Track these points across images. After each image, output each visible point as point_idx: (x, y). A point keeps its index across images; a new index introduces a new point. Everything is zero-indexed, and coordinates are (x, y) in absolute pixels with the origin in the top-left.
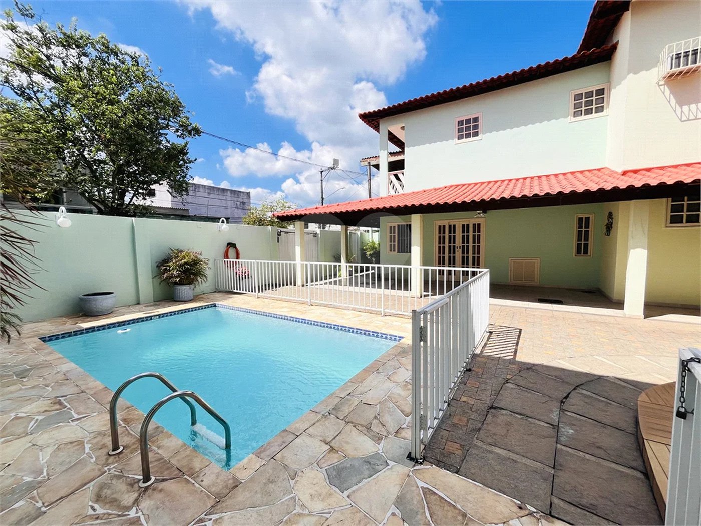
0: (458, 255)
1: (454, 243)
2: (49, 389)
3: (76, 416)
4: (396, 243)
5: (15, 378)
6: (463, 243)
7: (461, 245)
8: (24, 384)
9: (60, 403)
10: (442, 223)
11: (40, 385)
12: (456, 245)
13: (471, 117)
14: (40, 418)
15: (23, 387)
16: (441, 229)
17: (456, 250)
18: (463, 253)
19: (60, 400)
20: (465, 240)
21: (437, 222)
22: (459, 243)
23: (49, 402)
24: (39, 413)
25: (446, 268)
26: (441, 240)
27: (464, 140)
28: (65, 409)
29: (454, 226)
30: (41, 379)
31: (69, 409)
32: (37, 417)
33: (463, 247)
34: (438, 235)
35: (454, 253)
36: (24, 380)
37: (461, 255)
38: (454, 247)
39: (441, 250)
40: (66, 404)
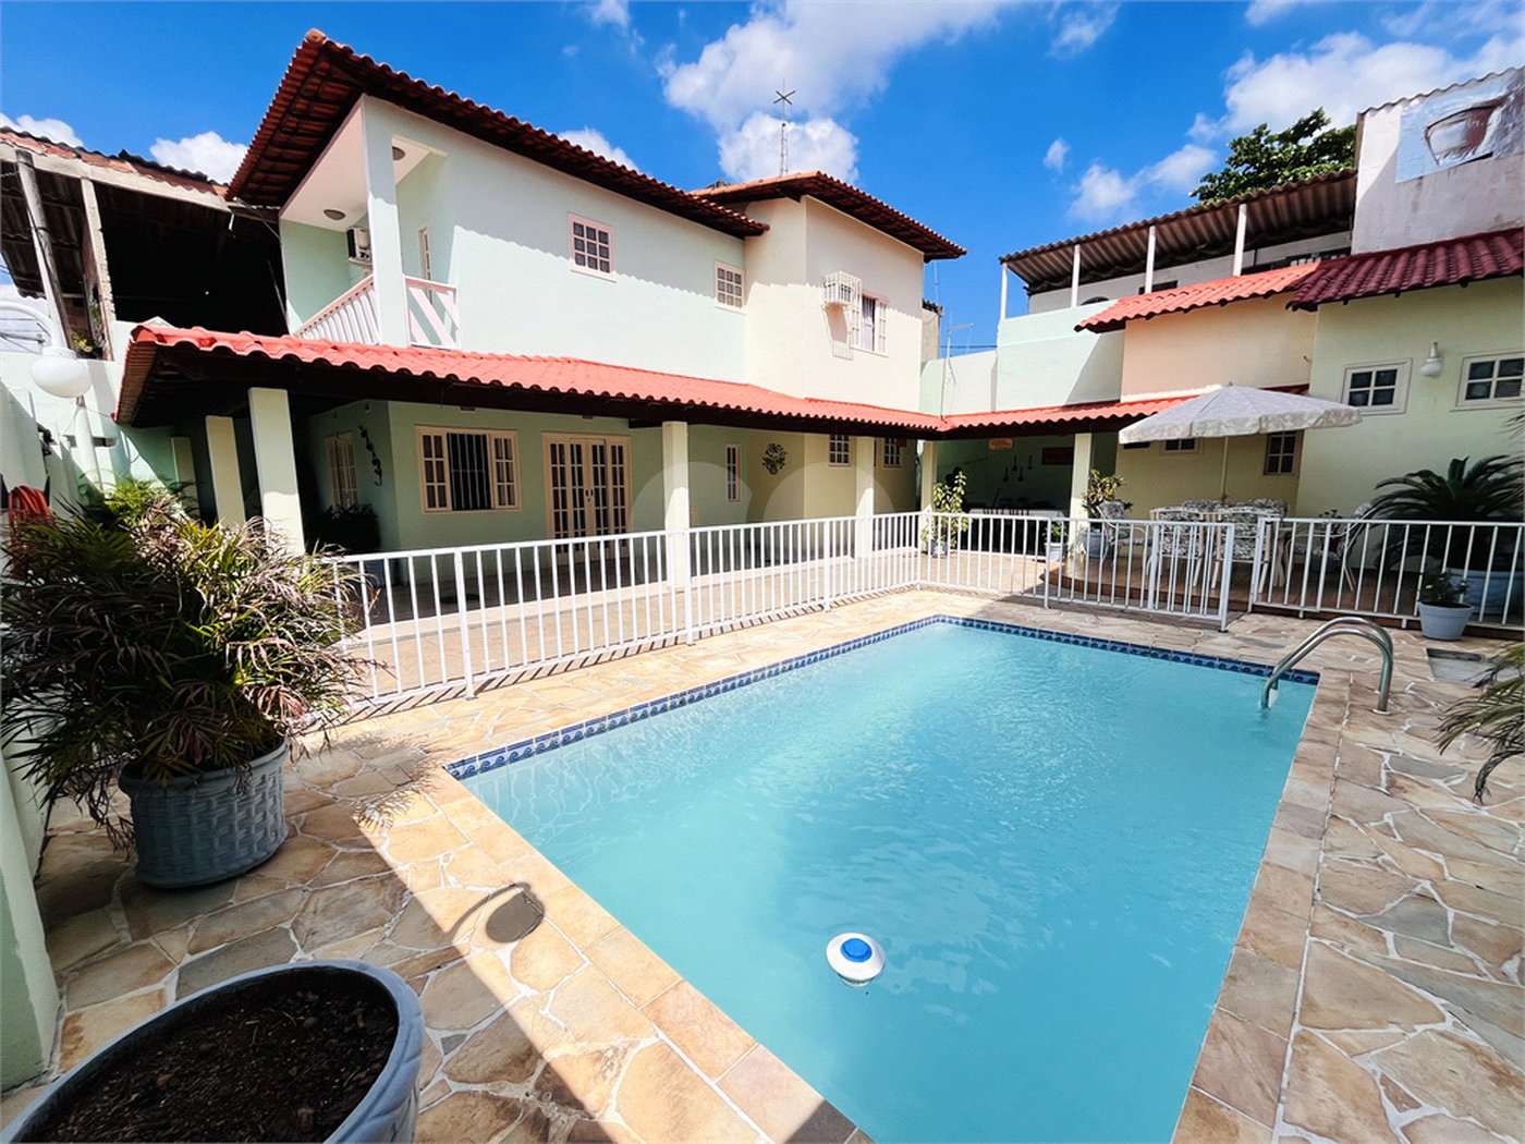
0: (590, 508)
1: (581, 483)
2: (1388, 818)
3: (1387, 756)
4: (447, 484)
5: (1451, 914)
6: (596, 483)
7: (593, 487)
8: (1433, 872)
9: (1392, 784)
10: (558, 439)
11: (1399, 839)
12: (585, 488)
13: (599, 227)
14: (1440, 782)
15: (1440, 859)
16: (556, 452)
17: (586, 498)
18: (597, 504)
19: (1387, 788)
20: (599, 477)
21: (548, 435)
22: (589, 484)
23: (1406, 796)
24: (1438, 789)
25: (571, 541)
26: (558, 477)
27: (586, 269)
28: (1393, 771)
29: (579, 447)
30: (1387, 857)
31: (1386, 768)
32: (1445, 786)
33: (597, 490)
34: (550, 466)
35: (582, 505)
36: (1427, 884)
37: (594, 509)
38: (581, 491)
39: (559, 499)
40: (1384, 777)
